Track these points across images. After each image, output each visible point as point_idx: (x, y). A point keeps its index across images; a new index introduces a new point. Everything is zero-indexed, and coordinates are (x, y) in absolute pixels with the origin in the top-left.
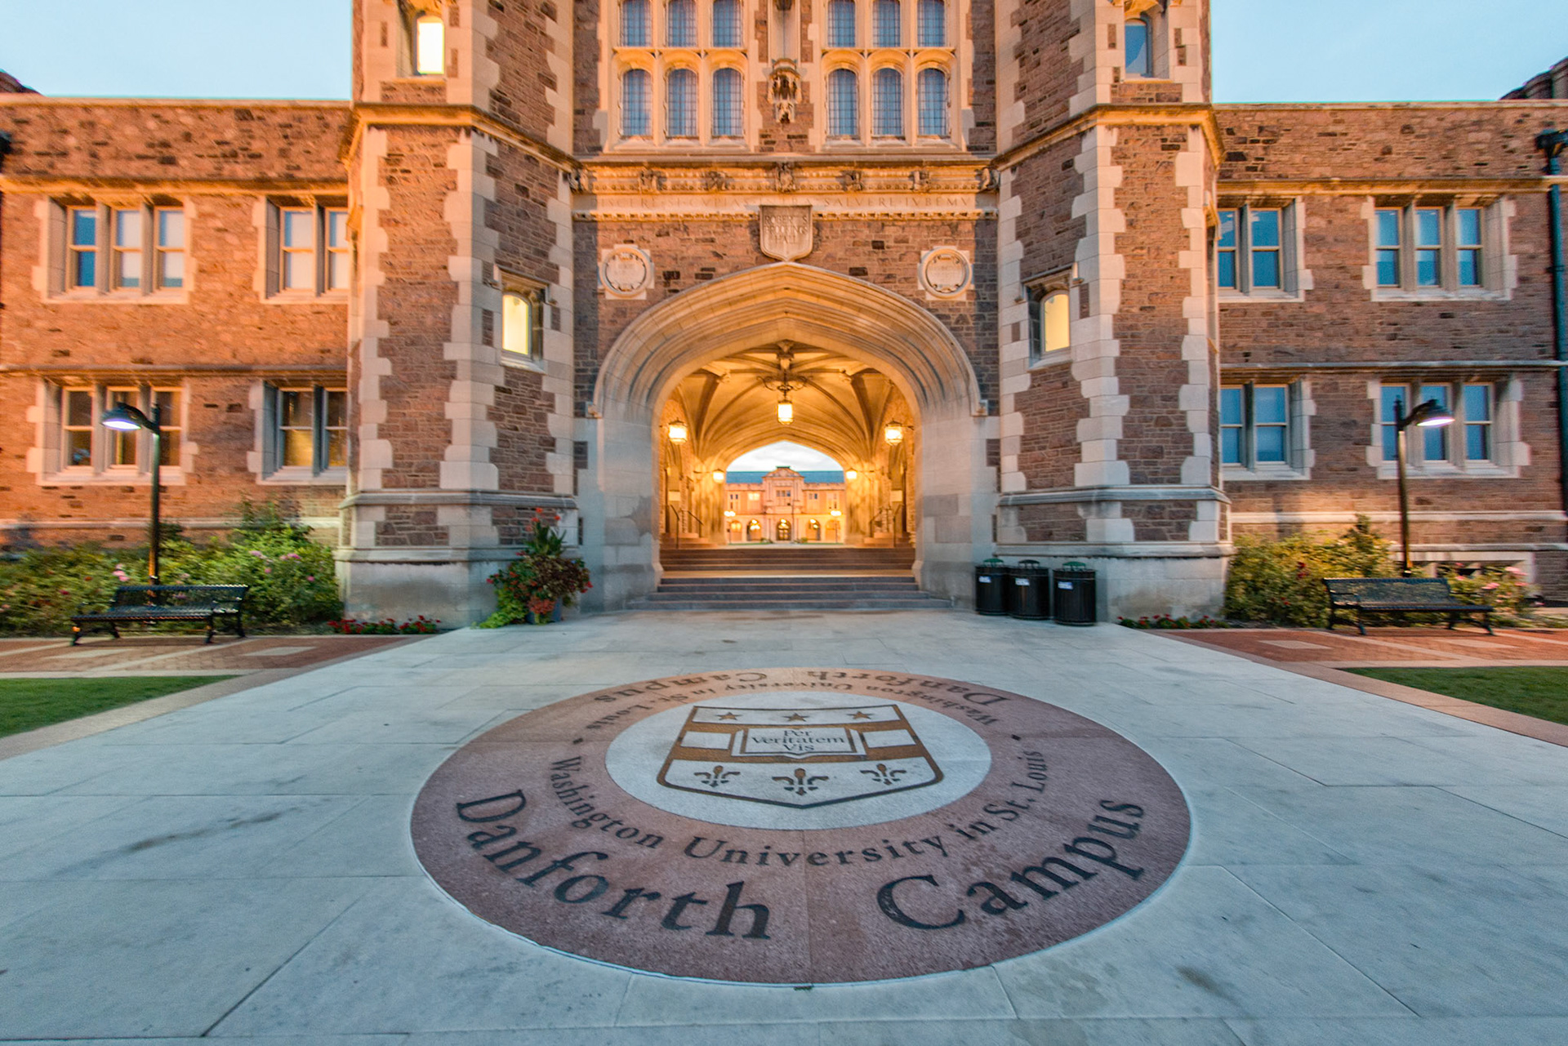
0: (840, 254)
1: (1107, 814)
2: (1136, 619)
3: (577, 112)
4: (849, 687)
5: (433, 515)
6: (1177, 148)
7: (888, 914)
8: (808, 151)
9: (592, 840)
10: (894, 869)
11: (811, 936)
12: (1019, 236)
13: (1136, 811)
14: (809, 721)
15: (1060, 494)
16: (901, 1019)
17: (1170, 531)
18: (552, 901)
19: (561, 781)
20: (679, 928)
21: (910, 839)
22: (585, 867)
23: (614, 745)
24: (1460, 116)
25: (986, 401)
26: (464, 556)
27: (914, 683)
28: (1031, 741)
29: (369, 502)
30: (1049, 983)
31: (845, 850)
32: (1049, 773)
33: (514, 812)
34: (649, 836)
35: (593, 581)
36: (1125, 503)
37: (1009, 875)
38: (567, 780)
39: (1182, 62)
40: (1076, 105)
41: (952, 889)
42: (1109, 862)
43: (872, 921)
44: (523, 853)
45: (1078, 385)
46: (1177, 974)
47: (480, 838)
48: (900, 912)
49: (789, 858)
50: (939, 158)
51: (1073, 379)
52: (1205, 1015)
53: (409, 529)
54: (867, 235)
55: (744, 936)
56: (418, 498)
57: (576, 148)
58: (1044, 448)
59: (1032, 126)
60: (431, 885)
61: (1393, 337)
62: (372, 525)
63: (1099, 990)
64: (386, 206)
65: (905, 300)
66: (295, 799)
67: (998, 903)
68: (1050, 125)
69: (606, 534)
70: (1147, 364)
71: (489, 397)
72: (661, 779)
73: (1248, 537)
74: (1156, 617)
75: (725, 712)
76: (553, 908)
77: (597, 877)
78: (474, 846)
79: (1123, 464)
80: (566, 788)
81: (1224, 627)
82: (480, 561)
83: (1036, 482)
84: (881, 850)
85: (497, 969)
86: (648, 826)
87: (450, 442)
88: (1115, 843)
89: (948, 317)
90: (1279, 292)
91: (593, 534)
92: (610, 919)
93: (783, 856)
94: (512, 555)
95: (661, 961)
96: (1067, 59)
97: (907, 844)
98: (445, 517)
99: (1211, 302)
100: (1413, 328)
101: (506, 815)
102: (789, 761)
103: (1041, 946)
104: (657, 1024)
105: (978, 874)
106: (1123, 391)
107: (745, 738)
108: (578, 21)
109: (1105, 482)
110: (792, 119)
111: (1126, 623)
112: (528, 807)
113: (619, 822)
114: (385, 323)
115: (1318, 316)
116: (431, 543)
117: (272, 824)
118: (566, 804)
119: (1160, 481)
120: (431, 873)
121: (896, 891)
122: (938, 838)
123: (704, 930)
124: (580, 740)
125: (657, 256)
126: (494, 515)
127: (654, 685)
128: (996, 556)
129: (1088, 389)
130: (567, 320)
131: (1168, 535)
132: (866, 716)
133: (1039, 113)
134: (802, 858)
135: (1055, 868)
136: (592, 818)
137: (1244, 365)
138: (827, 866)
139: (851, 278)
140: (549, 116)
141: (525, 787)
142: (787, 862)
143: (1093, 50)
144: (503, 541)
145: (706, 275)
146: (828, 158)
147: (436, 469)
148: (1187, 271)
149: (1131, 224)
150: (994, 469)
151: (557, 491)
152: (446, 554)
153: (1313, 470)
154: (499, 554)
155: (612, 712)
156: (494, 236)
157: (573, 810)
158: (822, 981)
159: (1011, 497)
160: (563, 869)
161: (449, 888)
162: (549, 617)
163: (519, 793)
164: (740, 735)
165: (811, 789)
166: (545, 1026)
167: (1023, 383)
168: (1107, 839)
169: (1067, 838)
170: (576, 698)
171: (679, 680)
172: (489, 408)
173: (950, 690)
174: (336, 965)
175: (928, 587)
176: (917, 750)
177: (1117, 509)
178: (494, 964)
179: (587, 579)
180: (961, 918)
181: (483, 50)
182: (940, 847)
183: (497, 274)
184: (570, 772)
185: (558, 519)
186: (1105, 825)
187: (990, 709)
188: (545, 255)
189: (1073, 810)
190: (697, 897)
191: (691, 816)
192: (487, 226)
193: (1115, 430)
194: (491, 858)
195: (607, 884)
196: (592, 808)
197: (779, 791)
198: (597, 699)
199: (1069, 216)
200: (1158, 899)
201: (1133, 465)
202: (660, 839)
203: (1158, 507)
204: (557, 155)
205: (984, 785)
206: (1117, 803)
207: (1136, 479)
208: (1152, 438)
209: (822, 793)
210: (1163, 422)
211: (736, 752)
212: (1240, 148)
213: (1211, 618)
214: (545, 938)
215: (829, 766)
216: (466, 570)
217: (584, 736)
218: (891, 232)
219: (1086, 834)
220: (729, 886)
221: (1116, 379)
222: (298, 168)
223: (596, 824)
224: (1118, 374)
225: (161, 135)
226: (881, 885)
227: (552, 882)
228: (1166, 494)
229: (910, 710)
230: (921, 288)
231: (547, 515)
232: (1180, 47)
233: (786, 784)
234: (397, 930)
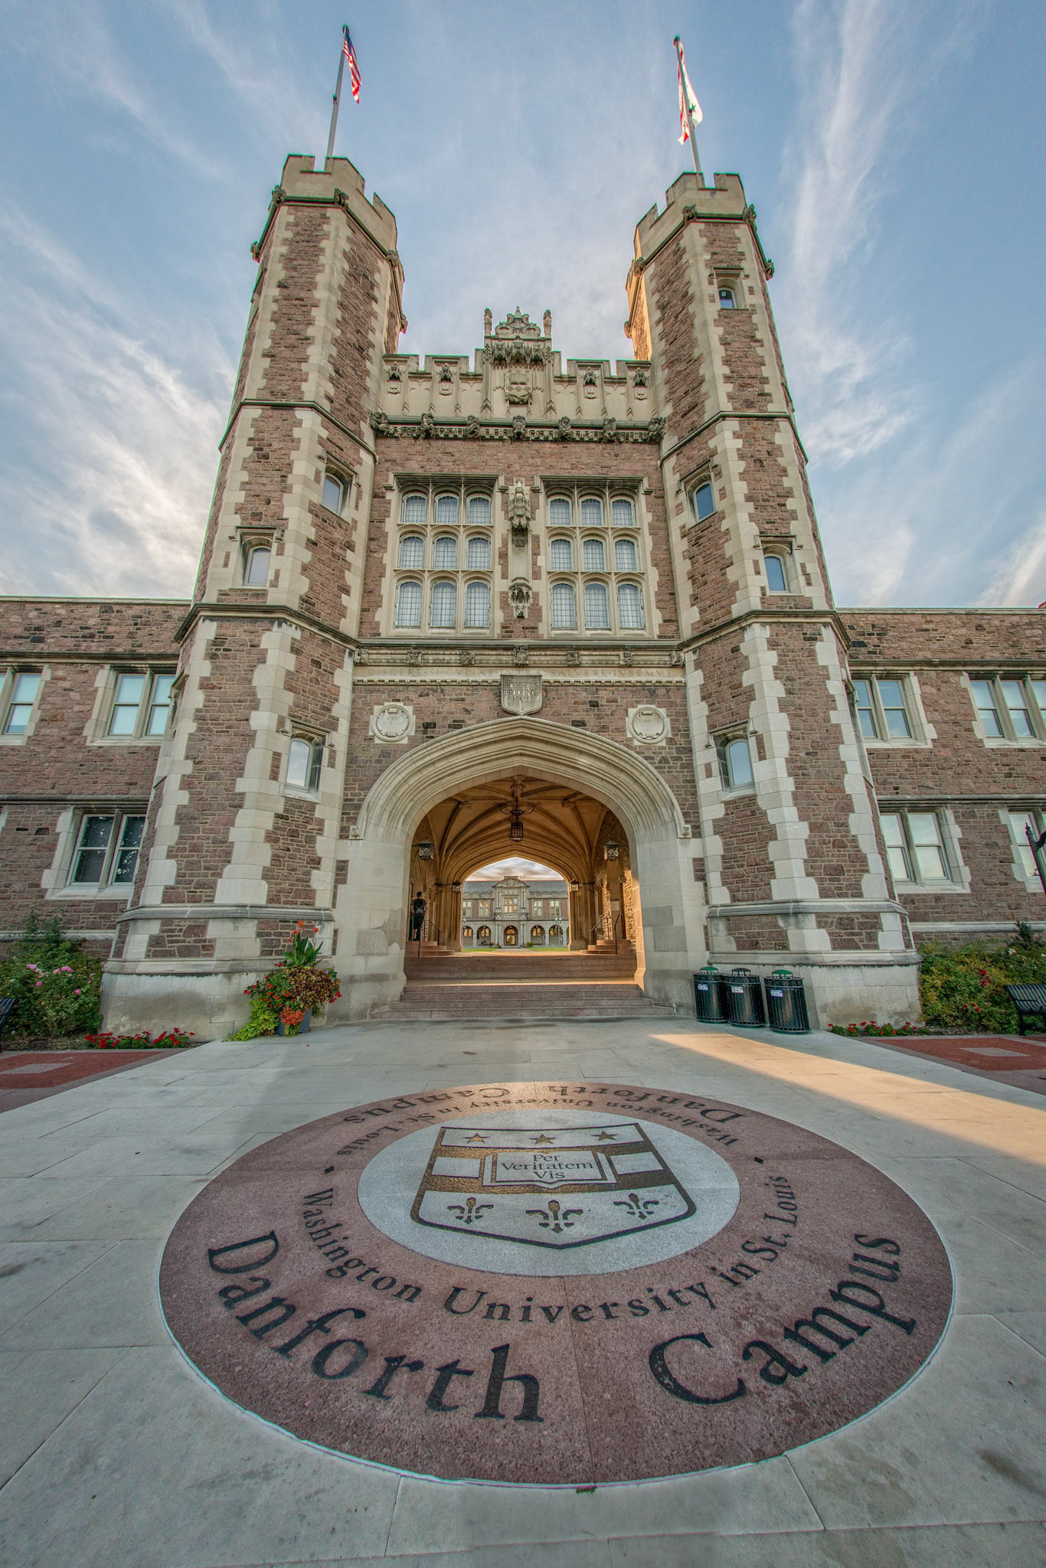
0: (565, 711)
1: (864, 1251)
2: (845, 1026)
3: (363, 610)
4: (590, 1103)
5: (203, 928)
6: (815, 639)
7: (662, 1383)
8: (538, 638)
9: (348, 1292)
10: (664, 1326)
11: (586, 1417)
12: (703, 698)
13: (891, 1247)
14: (557, 1143)
15: (761, 907)
16: (697, 1531)
17: (861, 941)
18: (310, 1377)
19: (313, 1219)
20: (445, 1409)
21: (675, 1286)
22: (342, 1329)
23: (365, 1174)
24: (1016, 619)
25: (689, 826)
26: (226, 967)
27: (651, 1098)
28: (772, 1163)
29: (147, 916)
30: (849, 1477)
31: (610, 1300)
32: (799, 1202)
33: (268, 1259)
34: (407, 1287)
35: (342, 990)
36: (818, 915)
37: (781, 1331)
38: (320, 1217)
39: (809, 584)
40: (737, 610)
41: (727, 1350)
42: (878, 1310)
43: (648, 1394)
44: (278, 1312)
45: (764, 814)
46: (977, 1458)
47: (233, 1294)
48: (675, 1381)
49: (554, 1311)
50: (638, 643)
51: (759, 809)
52: (1023, 1518)
53: (177, 941)
54: (584, 696)
55: (516, 1419)
56: (193, 912)
57: (360, 634)
58: (742, 866)
59: (706, 623)
60: (180, 1358)
61: (1009, 775)
62: (146, 938)
63: (903, 1485)
64: (207, 674)
65: (617, 745)
66: (37, 1247)
67: (776, 1369)
68: (719, 623)
69: (358, 944)
70: (819, 797)
71: (269, 823)
72: (415, 1215)
73: (930, 945)
74: (863, 1024)
75: (471, 1133)
76: (311, 1385)
77: (355, 1341)
78: (226, 1304)
79: (812, 880)
80: (319, 1227)
81: (927, 1033)
82: (241, 972)
83: (739, 895)
84: (649, 1303)
85: (251, 1475)
86: (406, 1274)
87: (229, 862)
88: (880, 1287)
89: (652, 758)
90: (911, 741)
91: (346, 945)
92: (373, 1399)
93: (546, 1310)
94: (271, 967)
95: (431, 1458)
96: (726, 580)
97: (671, 1293)
98: (214, 930)
99: (860, 748)
100: (1022, 767)
101: (260, 1263)
102: (540, 1190)
103: (832, 1427)
104: (433, 1550)
105: (749, 1331)
106: (801, 819)
107: (494, 1163)
108: (369, 552)
109: (799, 897)
110: (526, 615)
111: (836, 1030)
112: (281, 1251)
113: (374, 1270)
114: (190, 762)
115: (946, 759)
116: (198, 955)
117: (14, 1278)
118: (320, 1247)
119: (846, 896)
120: (180, 1341)
121: (668, 1354)
122: (702, 1284)
123: (473, 1411)
124: (332, 1169)
125: (417, 711)
126: (259, 928)
127: (402, 1102)
128: (710, 964)
129: (772, 817)
130: (341, 759)
131: (860, 944)
132: (610, 1137)
133: (709, 615)
134: (566, 1312)
135: (825, 1320)
136: (347, 1263)
137: (896, 797)
138: (594, 1323)
139: (573, 728)
140: (342, 612)
141: (276, 1226)
142: (552, 1319)
143: (745, 575)
144: (264, 953)
145: (457, 725)
146: (553, 643)
147: (213, 886)
148: (838, 726)
149: (789, 692)
150: (701, 884)
151: (317, 905)
152: (209, 964)
153: (971, 884)
154: (258, 965)
155: (361, 1135)
156: (290, 697)
157: (327, 1254)
158: (605, 1479)
159: (719, 909)
160: (318, 1331)
161: (200, 1362)
162: (299, 1028)
163: (272, 1236)
164: (489, 1160)
165: (567, 1225)
166: (306, 1557)
167: (719, 812)
168: (871, 1282)
169: (829, 1282)
170: (325, 1119)
171: (425, 1097)
172: (268, 832)
173: (686, 1106)
174: (72, 1473)
175: (651, 993)
176: (664, 1176)
177: (812, 920)
178: (249, 1466)
179: (337, 988)
180: (741, 1390)
181: (299, 570)
182: (706, 1296)
183: (288, 726)
184: (323, 1208)
185: (316, 931)
186: (867, 1265)
187: (727, 1127)
188: (329, 710)
189: (830, 1246)
190: (461, 1366)
191: (448, 1260)
192: (285, 689)
193: (800, 852)
194: (244, 1320)
195: (366, 1351)
196: (347, 1252)
197: (532, 1228)
198: (346, 1120)
199: (740, 685)
200: (938, 1356)
201: (820, 881)
202: (418, 1290)
203: (847, 919)
204: (346, 639)
205: (737, 1217)
206: (871, 1238)
207: (824, 893)
208: (832, 858)
209: (578, 1231)
210: (839, 845)
211: (487, 1181)
212: (861, 639)
213: (913, 1024)
214: (304, 1430)
215: (581, 1196)
216: (225, 981)
217: (335, 1164)
218: (604, 695)
219: (849, 1277)
220: (493, 1350)
221: (795, 809)
222: (140, 646)
223: (352, 1273)
224: (796, 805)
225: (38, 622)
226: (651, 1346)
227: (308, 1351)
228: (853, 907)
229: (652, 1129)
230: (629, 736)
231: (307, 927)
232: (805, 574)
233: (540, 1218)
234: (142, 1421)
